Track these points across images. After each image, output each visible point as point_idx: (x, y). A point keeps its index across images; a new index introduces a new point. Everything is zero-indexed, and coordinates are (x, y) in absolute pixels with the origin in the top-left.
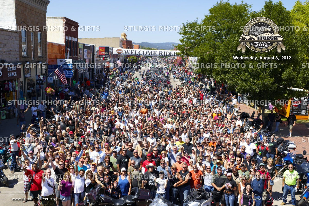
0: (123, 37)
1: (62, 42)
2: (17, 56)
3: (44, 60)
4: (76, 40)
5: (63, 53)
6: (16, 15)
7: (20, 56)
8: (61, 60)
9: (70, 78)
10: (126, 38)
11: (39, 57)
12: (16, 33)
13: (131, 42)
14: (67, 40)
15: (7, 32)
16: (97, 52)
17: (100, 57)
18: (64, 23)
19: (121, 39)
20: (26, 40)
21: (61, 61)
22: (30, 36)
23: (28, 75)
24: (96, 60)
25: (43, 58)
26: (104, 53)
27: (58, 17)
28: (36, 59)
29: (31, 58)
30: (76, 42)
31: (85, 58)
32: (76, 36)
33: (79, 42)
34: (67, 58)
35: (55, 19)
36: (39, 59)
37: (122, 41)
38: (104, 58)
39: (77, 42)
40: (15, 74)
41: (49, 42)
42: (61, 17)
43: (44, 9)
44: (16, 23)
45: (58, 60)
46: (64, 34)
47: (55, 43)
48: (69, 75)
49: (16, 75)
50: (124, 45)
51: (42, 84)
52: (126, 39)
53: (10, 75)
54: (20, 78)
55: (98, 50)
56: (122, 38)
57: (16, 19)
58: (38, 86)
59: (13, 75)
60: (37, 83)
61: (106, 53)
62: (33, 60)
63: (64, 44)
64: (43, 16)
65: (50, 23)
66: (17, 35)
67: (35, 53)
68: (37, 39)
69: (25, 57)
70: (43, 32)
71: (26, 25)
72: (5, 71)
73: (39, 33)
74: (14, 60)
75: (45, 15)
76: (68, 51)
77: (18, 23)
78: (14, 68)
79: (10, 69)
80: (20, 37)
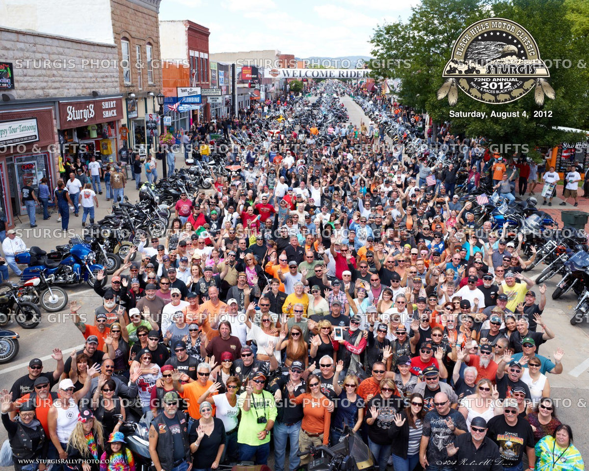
2: (116, 84)
3: (157, 89)
4: (203, 56)
5: (186, 77)
6: (113, 19)
7: (120, 84)
8: (183, 89)
11: (150, 85)
12: (113, 49)
13: (293, 56)
14: (192, 57)
15: (100, 47)
17: (244, 83)
18: (187, 29)
19: (277, 53)
20: (128, 59)
21: (183, 91)
22: (135, 51)
23: (134, 115)
24: (238, 88)
25: (155, 86)
26: (251, 76)
27: (177, 20)
28: (145, 87)
31: (220, 85)
32: (206, 50)
33: (210, 60)
34: (192, 86)
35: (173, 23)
36: (150, 88)
37: (278, 56)
38: (251, 83)
39: (207, 60)
40: (113, 113)
42: (182, 19)
43: (155, 8)
44: (113, 32)
45: (179, 89)
46: (186, 47)
49: (115, 114)
50: (282, 62)
51: (155, 128)
53: (107, 114)
54: (122, 120)
55: (240, 70)
57: (113, 25)
58: (149, 131)
59: (111, 114)
60: (148, 127)
61: (253, 76)
62: (140, 91)
64: (154, 20)
66: (115, 51)
67: (142, 78)
68: (146, 57)
69: (128, 86)
70: (155, 45)
71: (127, 36)
72: (99, 109)
73: (148, 47)
74: (112, 91)
75: (156, 18)
76: (193, 74)
77: (116, 33)
78: (113, 104)
79: (106, 105)
80: (120, 54)
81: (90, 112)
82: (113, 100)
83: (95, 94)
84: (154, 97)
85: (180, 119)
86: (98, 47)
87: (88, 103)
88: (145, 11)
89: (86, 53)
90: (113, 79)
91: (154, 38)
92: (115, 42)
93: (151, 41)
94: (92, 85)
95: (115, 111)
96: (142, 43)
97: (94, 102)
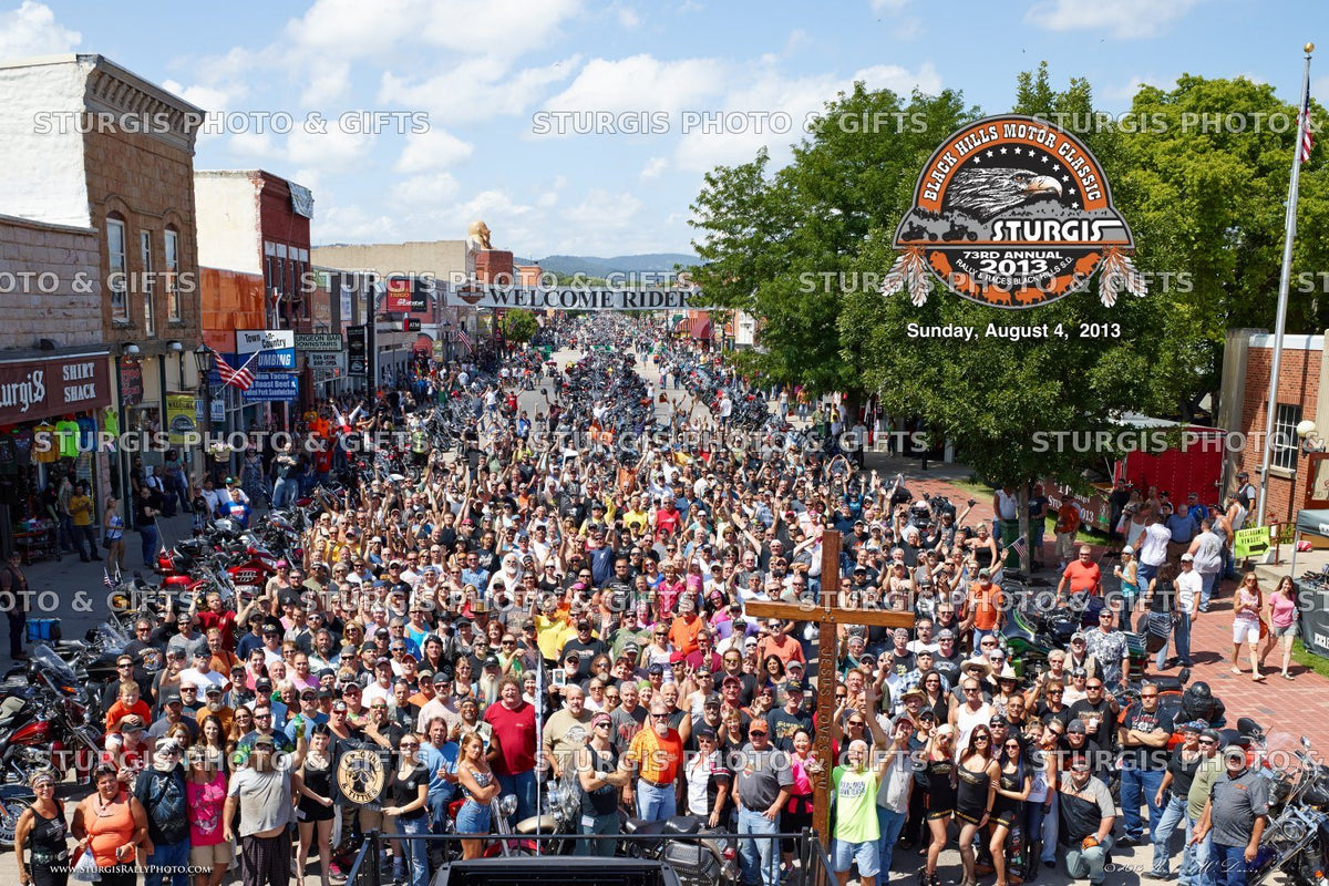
0: (477, 239)
1: (252, 266)
2: (95, 323)
3: (189, 335)
4: (296, 254)
5: (257, 305)
6: (87, 168)
7: (104, 322)
8: (251, 333)
9: (286, 404)
10: (487, 243)
11: (173, 326)
12: (89, 239)
13: (509, 255)
14: (272, 257)
15: (59, 236)
16: (379, 300)
17: (392, 320)
18: (259, 192)
19: (471, 247)
20: (122, 264)
21: (250, 339)
22: (138, 245)
24: (379, 332)
25: (184, 328)
26: (409, 303)
27: (235, 171)
28: (161, 331)
29: (144, 331)
30: (305, 263)
32: (303, 242)
33: (312, 263)
34: (270, 328)
35: (224, 179)
36: (173, 332)
37: (473, 254)
38: (410, 321)
39: (307, 265)
40: (88, 392)
41: (205, 269)
42: (245, 170)
43: (185, 144)
44: (89, 201)
45: (241, 335)
46: (257, 234)
47: (226, 272)
48: (282, 392)
49: (93, 395)
50: (482, 269)
52: (489, 247)
53: (73, 395)
54: (107, 407)
55: (386, 289)
56: (474, 243)
57: (89, 184)
59: (82, 395)
61: (415, 303)
62: (151, 338)
63: (260, 272)
64: (182, 171)
65: (206, 193)
66: (93, 244)
67: (155, 306)
68: (164, 259)
69: (123, 328)
70: (184, 230)
71: (122, 209)
72: (55, 383)
73: (169, 235)
74: (85, 338)
75: (189, 166)
76: (274, 299)
77: (94, 201)
78: (87, 369)
79: (70, 372)
80: (103, 251)
81: (34, 389)
82: (87, 360)
83: (46, 346)
84: (182, 353)
85: (242, 406)
86: (55, 236)
87: (31, 368)
88: (162, 150)
89: (27, 251)
90: (88, 311)
91: (182, 213)
92: (93, 223)
93: (176, 221)
94: (37, 326)
95: (92, 386)
96: (155, 225)
97: (43, 366)
